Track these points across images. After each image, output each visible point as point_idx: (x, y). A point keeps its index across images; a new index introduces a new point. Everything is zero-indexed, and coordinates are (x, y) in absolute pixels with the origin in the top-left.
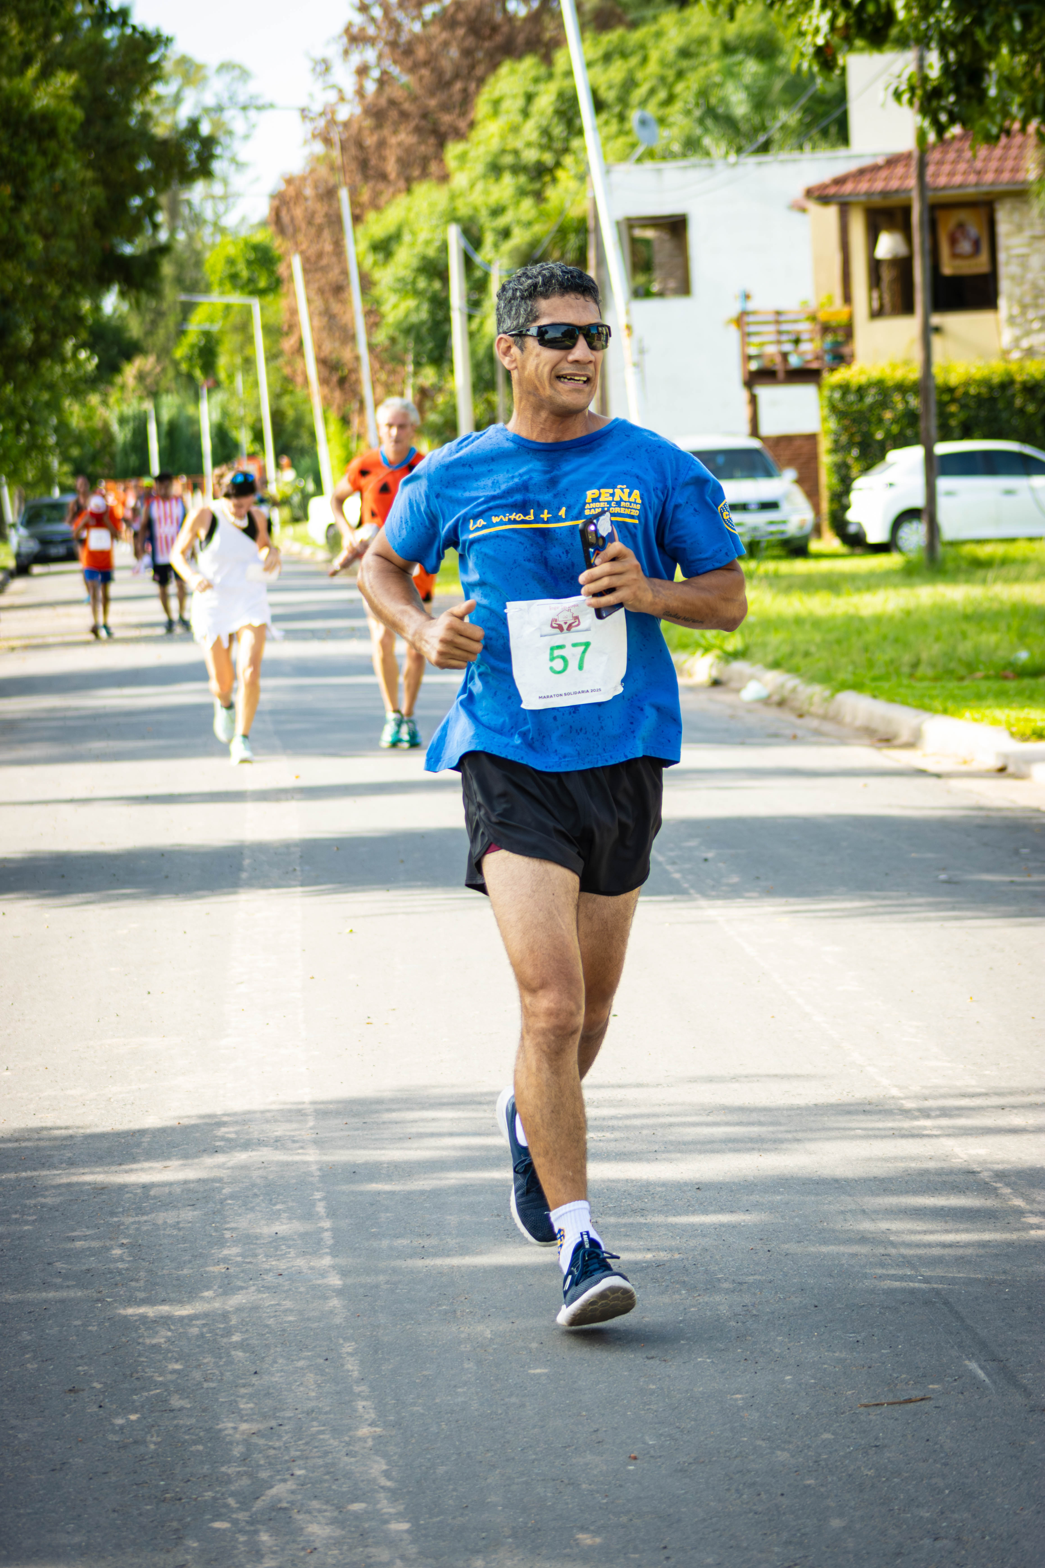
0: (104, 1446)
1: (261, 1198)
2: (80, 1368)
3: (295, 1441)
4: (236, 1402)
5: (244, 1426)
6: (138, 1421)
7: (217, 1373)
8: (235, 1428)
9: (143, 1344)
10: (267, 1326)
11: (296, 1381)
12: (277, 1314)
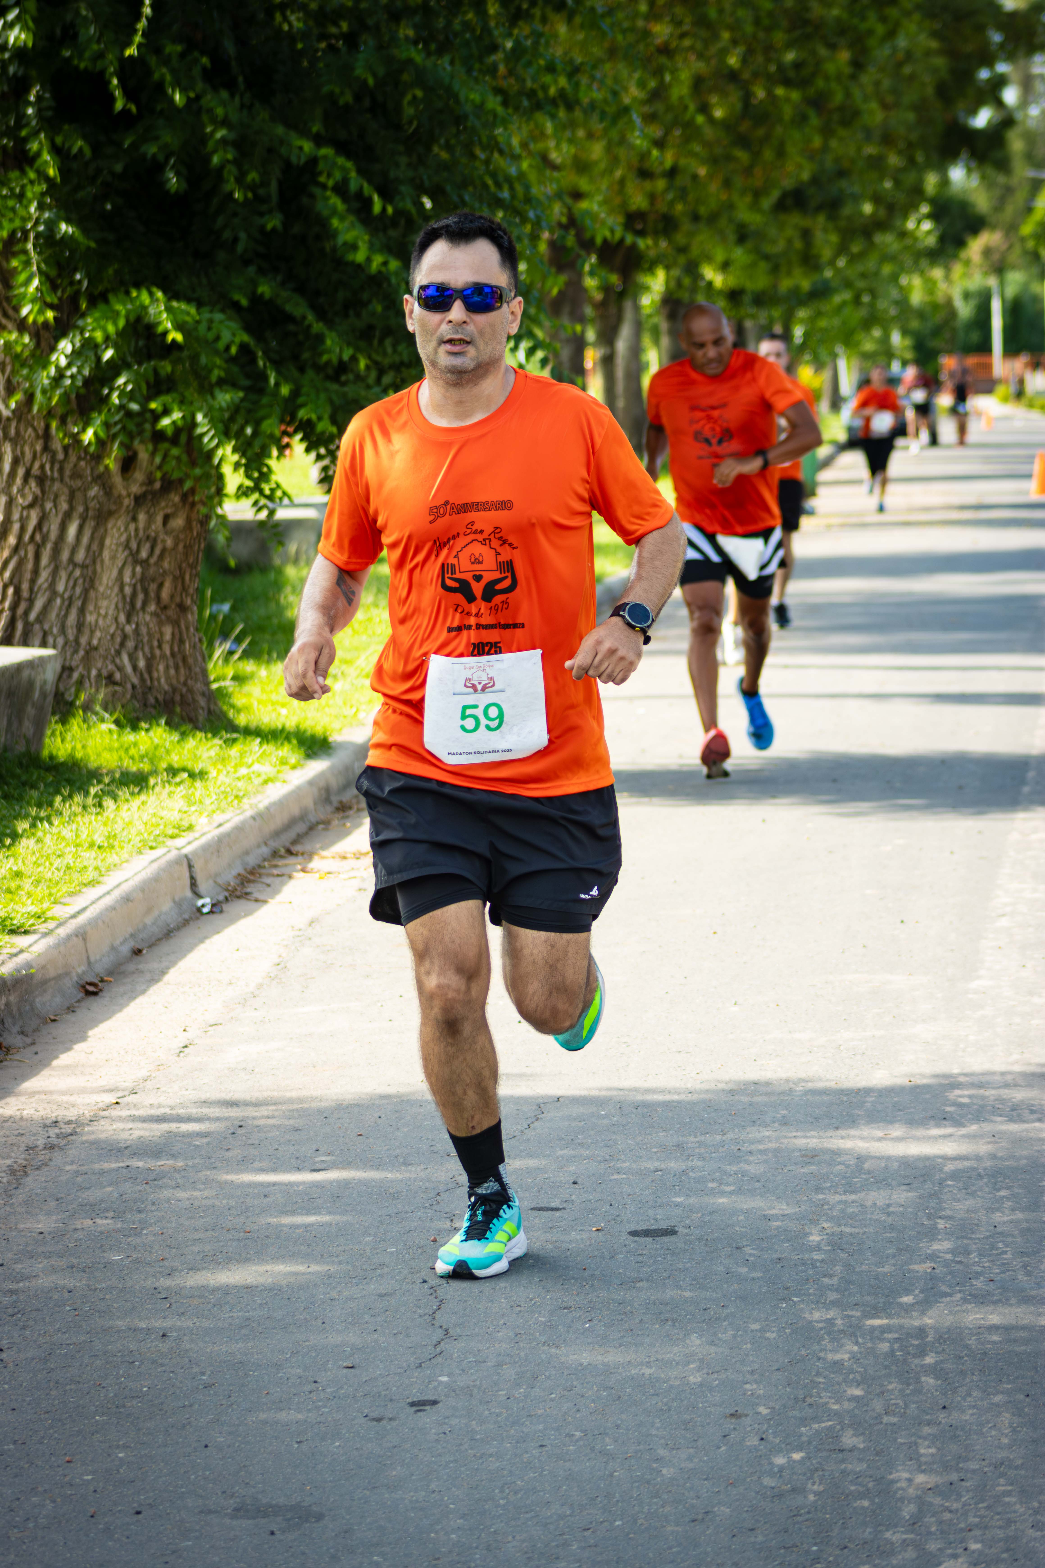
0: (757, 1493)
1: (985, 1180)
2: (748, 1386)
3: (976, 1504)
4: (916, 1444)
5: (920, 1478)
6: (802, 1461)
7: (901, 1404)
8: (910, 1480)
9: (824, 1359)
10: (967, 1347)
11: (988, 1422)
12: (981, 1330)
